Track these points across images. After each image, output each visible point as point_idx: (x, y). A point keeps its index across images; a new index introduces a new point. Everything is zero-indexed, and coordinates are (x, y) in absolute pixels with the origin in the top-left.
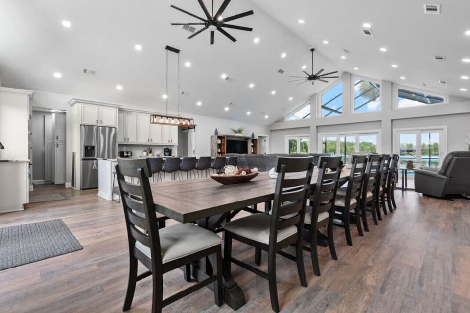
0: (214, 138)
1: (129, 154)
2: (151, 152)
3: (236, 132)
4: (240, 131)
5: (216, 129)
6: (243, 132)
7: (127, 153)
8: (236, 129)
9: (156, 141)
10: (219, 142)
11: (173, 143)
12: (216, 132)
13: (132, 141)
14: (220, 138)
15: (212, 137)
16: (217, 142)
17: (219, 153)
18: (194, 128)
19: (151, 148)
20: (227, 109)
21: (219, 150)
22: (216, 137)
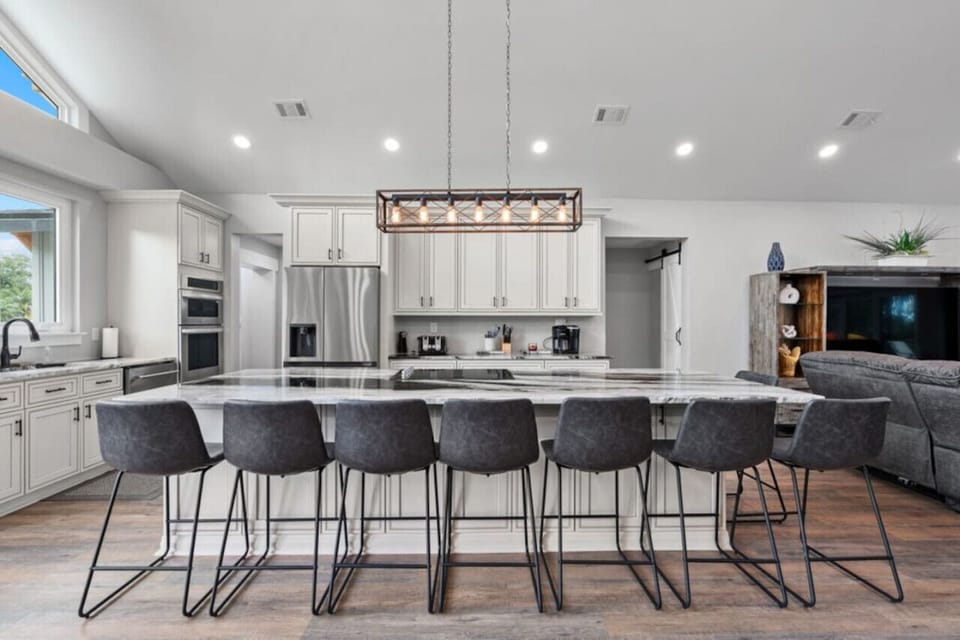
0: (763, 284)
1: (438, 346)
2: (507, 340)
3: (884, 250)
4: (909, 244)
5: (776, 246)
6: (928, 246)
7: (432, 341)
8: (888, 233)
9: (520, 303)
10: (791, 296)
11: (581, 305)
12: (776, 258)
13: (443, 306)
14: (795, 279)
15: (754, 279)
16: (776, 300)
17: (792, 344)
18: (679, 251)
19: (509, 325)
20: (829, 151)
21: (791, 332)
22: (774, 278)
